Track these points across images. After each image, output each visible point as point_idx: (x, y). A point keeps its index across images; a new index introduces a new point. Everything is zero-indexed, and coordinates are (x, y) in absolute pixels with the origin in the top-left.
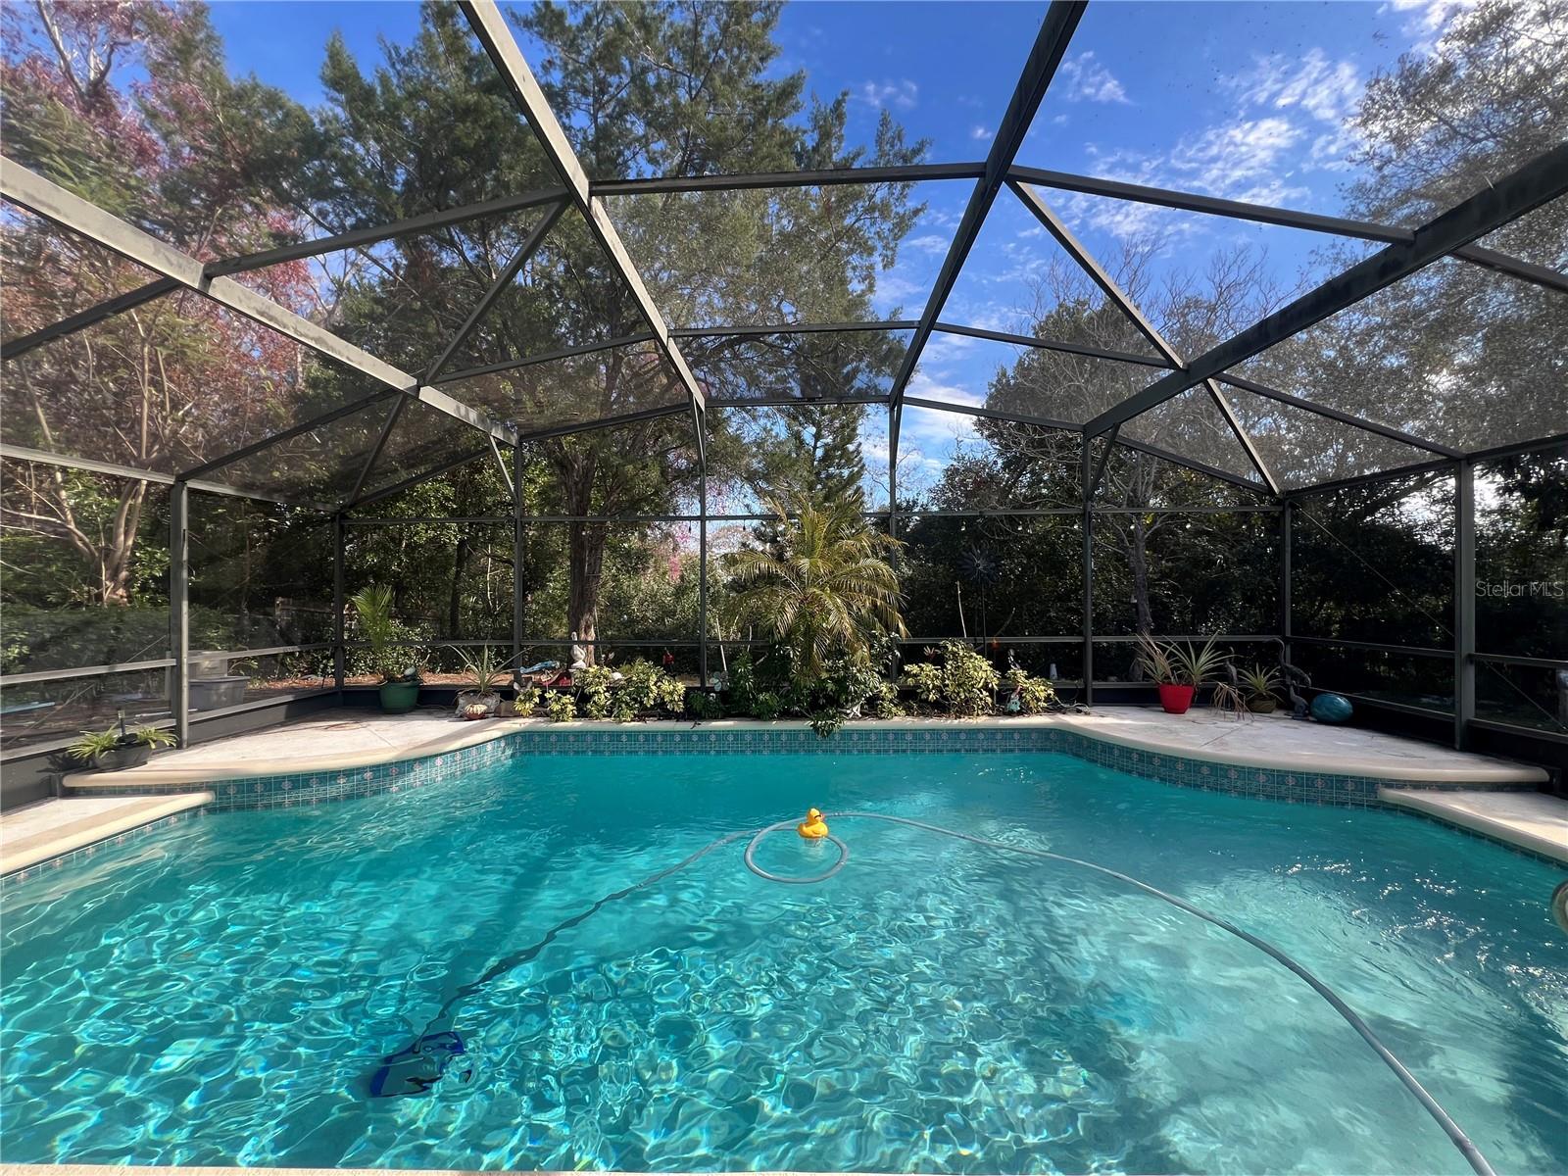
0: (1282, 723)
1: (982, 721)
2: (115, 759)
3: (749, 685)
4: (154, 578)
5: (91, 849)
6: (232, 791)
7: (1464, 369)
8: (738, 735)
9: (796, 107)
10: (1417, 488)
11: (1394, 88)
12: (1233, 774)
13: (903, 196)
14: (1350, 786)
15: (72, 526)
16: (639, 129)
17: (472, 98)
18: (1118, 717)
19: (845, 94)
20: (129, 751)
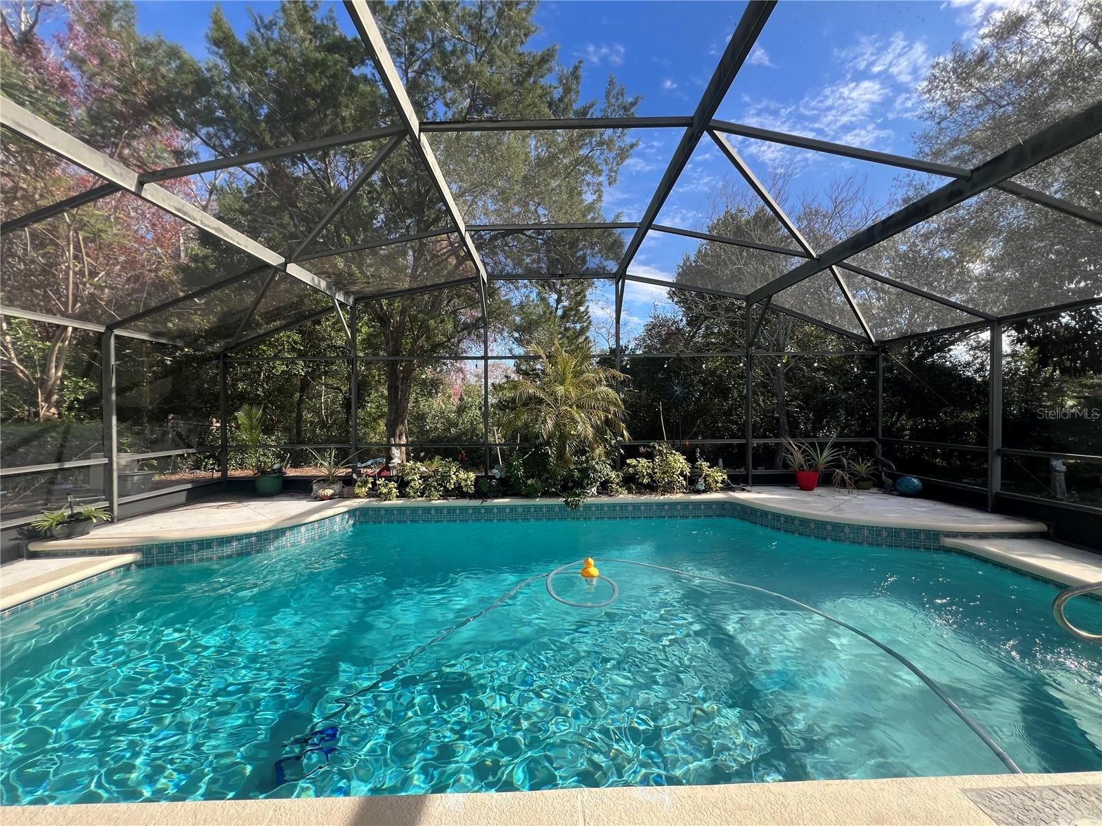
0: (876, 496)
1: (678, 497)
2: (67, 531)
3: (521, 473)
4: (77, 400)
5: (55, 595)
6: (155, 551)
7: (991, 259)
8: (513, 509)
9: (550, 70)
10: (960, 339)
11: (949, 69)
12: (847, 530)
13: (623, 134)
14: (922, 537)
15: (15, 362)
16: (439, 82)
17: (319, 56)
18: (769, 493)
19: (580, 62)
20: (76, 524)
